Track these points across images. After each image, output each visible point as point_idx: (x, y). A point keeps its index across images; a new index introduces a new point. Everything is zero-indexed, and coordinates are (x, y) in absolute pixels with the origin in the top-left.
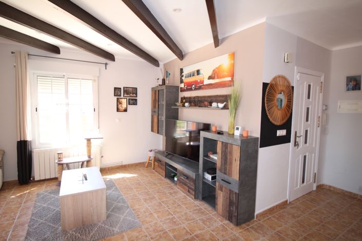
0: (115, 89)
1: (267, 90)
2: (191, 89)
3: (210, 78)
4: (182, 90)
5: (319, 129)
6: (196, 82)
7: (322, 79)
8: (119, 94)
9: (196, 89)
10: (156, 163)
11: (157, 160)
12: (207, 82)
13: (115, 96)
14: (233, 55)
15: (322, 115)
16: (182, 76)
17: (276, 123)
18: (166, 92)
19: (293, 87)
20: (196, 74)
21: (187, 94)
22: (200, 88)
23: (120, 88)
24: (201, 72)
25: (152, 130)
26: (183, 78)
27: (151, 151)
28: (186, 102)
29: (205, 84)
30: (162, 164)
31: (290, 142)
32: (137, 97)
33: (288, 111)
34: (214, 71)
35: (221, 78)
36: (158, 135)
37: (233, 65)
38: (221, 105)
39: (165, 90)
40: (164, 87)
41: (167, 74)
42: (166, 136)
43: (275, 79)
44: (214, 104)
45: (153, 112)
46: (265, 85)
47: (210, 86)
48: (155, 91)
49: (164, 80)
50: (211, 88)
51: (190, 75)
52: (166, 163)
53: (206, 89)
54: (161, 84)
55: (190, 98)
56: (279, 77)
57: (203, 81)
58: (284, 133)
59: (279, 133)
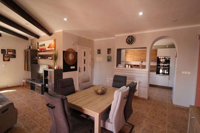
0: (2, 50)
1: (65, 53)
2: (42, 52)
3: (48, 48)
4: (39, 52)
5: (90, 67)
6: (43, 49)
7: (91, 50)
8: (4, 52)
9: (44, 52)
10: (27, 84)
11: (27, 83)
12: (47, 49)
13: (2, 53)
14: (55, 40)
15: (92, 61)
16: (38, 46)
17: (69, 64)
18: (31, 52)
19: (77, 53)
20: (43, 45)
21: (40, 53)
23: (5, 50)
24: (45, 45)
25: (25, 70)
26: (39, 47)
27: (24, 79)
28: (40, 57)
30: (29, 84)
31: (77, 70)
32: (15, 54)
33: (75, 61)
34: (49, 45)
35: (51, 48)
36: (28, 71)
37: (55, 44)
38: (51, 58)
39: (30, 52)
40: (29, 50)
41: (31, 44)
42: (31, 71)
43: (68, 50)
44: (49, 58)
45: (25, 61)
46: (64, 52)
47: (48, 51)
48: (26, 52)
49: (30, 47)
51: (41, 46)
52: (31, 83)
53: (47, 52)
54: (28, 48)
55: (42, 55)
56: (70, 49)
58: (74, 67)
59: (72, 67)
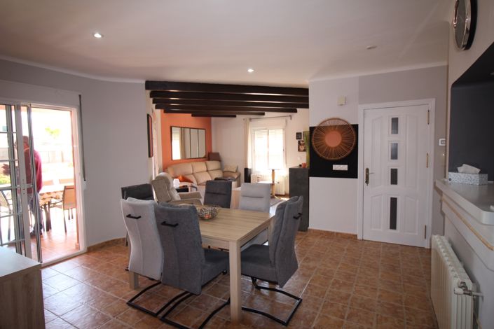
0: (298, 133)
8: (300, 137)
13: (297, 138)
19: (356, 126)
23: (301, 133)
31: (356, 178)
43: (323, 123)
58: (344, 168)
59: (336, 167)
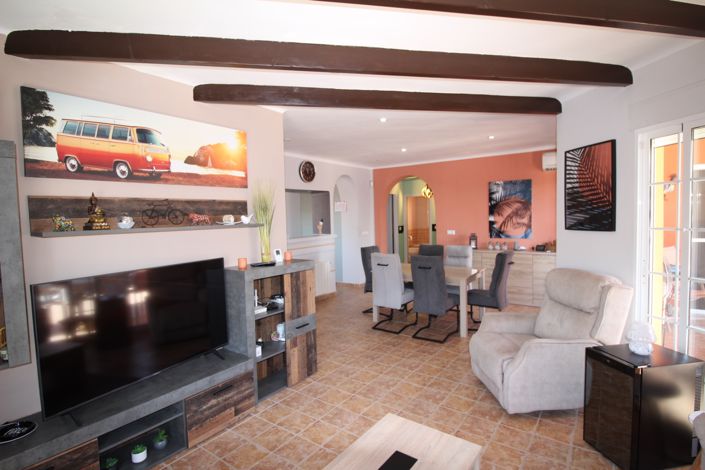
3: (190, 161)
14: (245, 136)
16: (42, 121)
22: (154, 178)
29: (174, 169)
34: (204, 149)
35: (222, 168)
38: (246, 219)
44: (227, 219)
47: (193, 179)
50: (196, 184)
57: (169, 163)
